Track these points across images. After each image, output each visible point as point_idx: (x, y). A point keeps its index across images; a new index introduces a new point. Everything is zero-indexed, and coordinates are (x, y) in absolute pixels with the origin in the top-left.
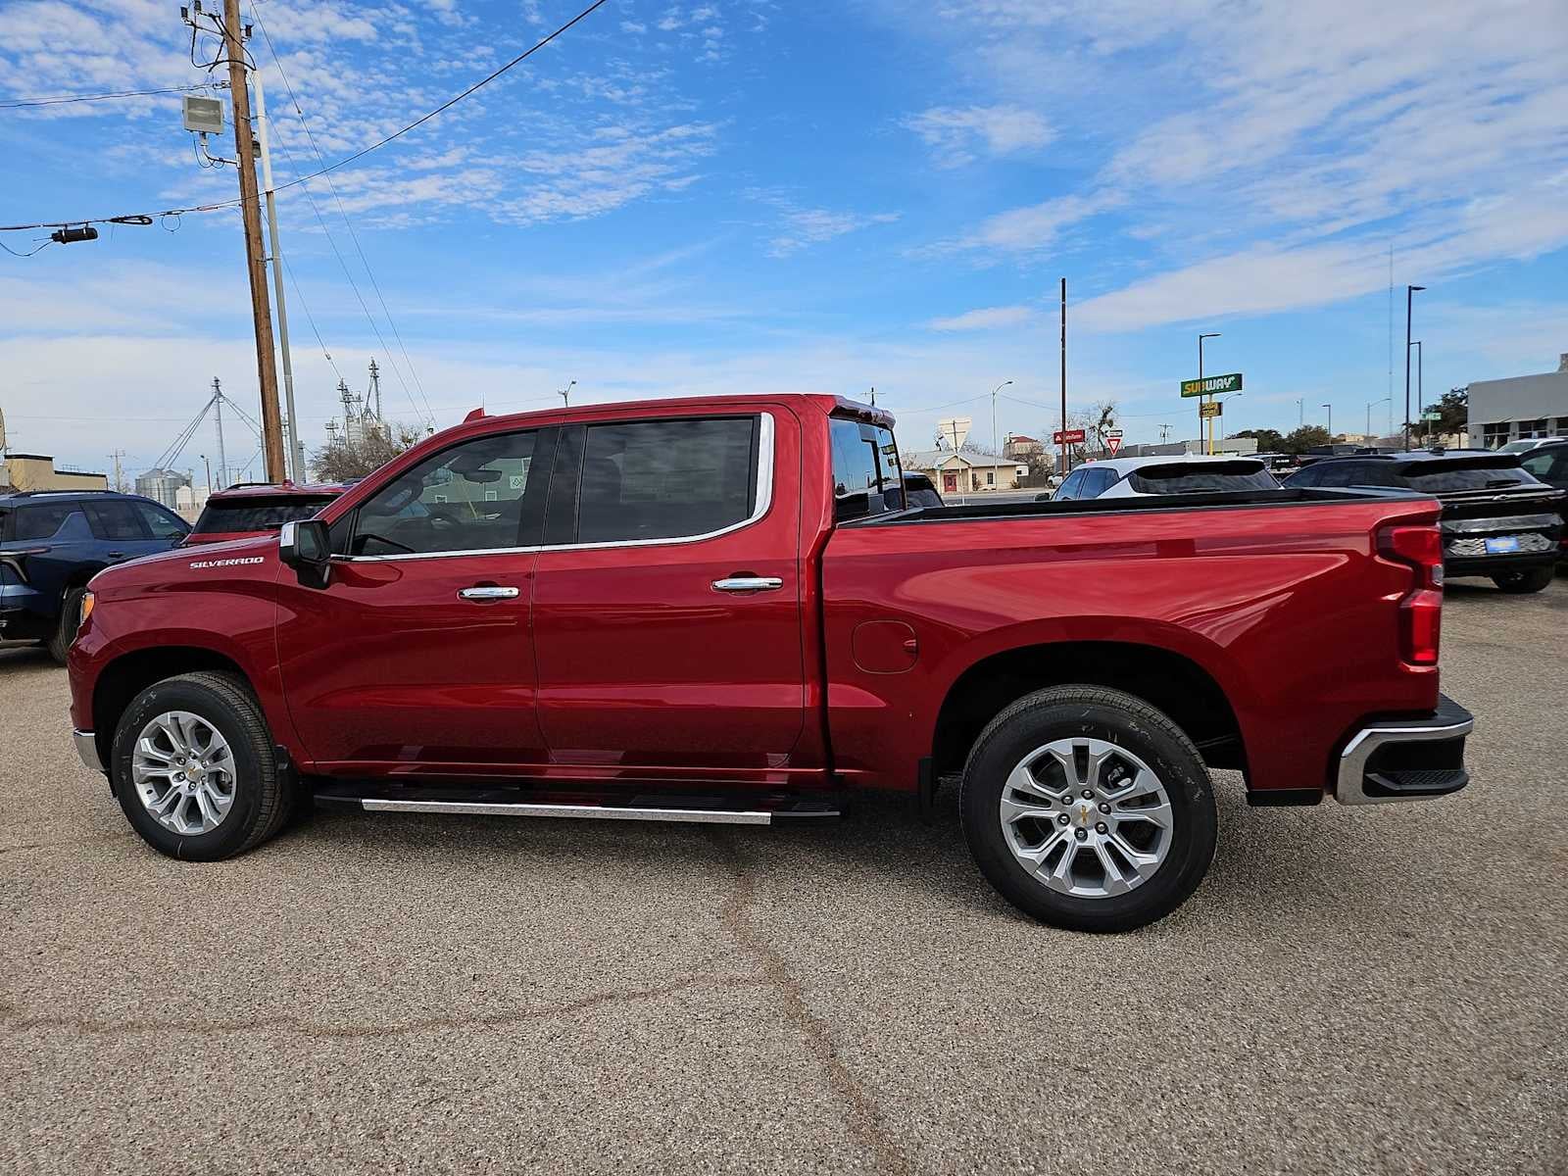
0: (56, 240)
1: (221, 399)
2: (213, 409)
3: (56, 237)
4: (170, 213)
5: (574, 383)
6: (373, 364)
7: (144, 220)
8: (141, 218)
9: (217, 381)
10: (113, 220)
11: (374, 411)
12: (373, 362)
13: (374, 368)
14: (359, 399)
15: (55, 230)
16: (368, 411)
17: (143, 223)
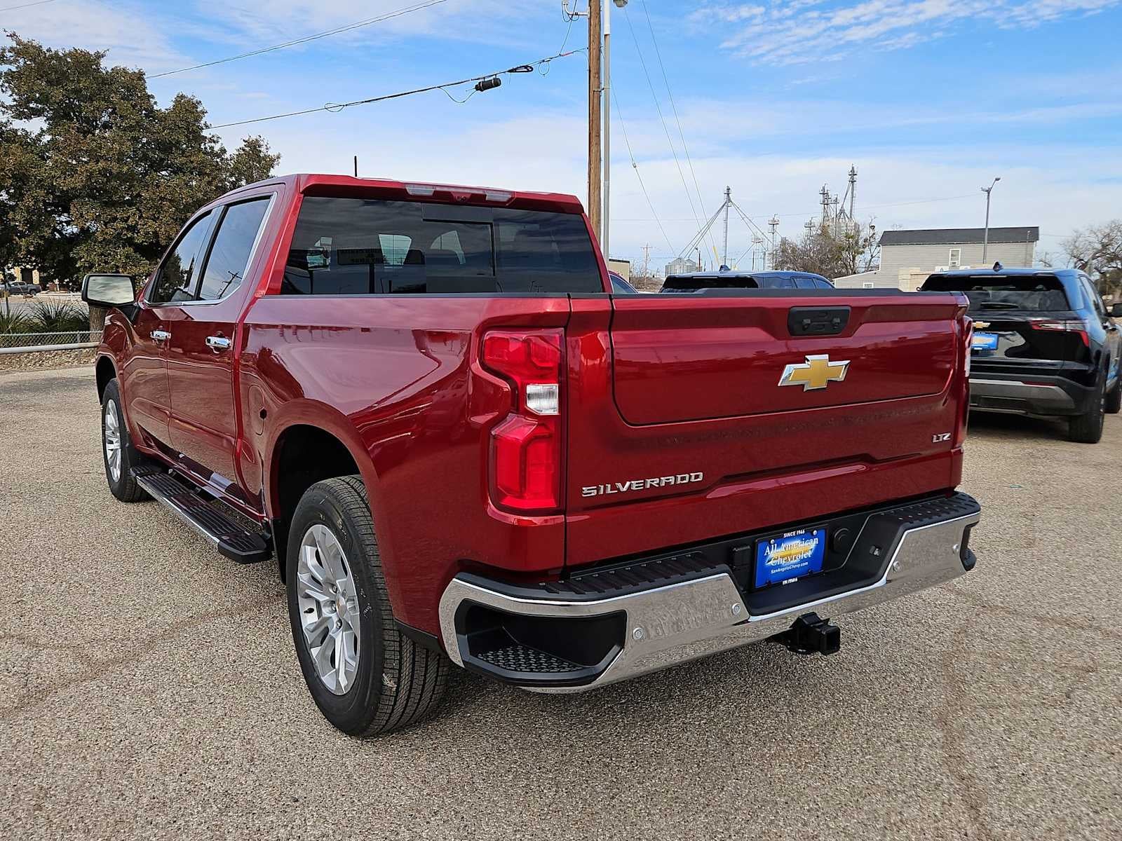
0: (477, 90)
1: (729, 204)
2: (723, 213)
3: (478, 88)
4: (544, 61)
5: (997, 179)
6: (853, 170)
7: (528, 69)
8: (526, 67)
9: (728, 189)
10: (510, 71)
11: (848, 212)
12: (853, 168)
13: (853, 174)
14: (836, 201)
15: (477, 82)
16: (842, 211)
17: (528, 71)
